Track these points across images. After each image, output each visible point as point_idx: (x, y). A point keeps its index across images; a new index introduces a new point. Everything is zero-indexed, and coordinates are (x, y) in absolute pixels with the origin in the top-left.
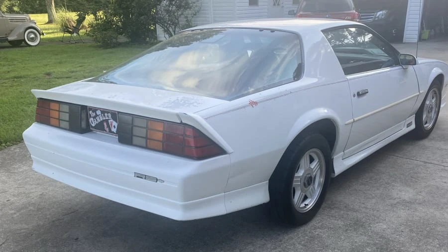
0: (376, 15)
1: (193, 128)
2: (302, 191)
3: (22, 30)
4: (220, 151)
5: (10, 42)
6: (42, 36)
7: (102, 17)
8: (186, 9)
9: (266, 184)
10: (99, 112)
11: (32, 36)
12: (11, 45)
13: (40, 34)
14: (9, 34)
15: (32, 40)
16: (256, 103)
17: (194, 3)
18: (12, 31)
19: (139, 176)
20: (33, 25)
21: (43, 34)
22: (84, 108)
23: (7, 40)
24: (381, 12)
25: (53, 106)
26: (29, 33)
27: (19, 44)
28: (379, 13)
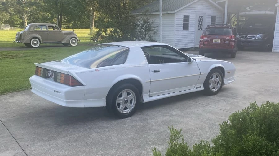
0: (256, 36)
1: (72, 76)
2: (123, 105)
3: (69, 38)
4: (81, 85)
5: (63, 44)
6: (79, 42)
7: (109, 33)
8: (150, 31)
9: (105, 99)
10: (51, 71)
11: (74, 41)
12: (63, 45)
13: (78, 41)
14: (63, 40)
15: (73, 43)
16: (98, 70)
17: (154, 28)
18: (64, 39)
19: (55, 91)
20: (75, 36)
21: (79, 40)
22: (47, 70)
23: (61, 43)
24: (259, 35)
25: (40, 69)
26: (72, 40)
27: (67, 45)
28: (258, 35)
